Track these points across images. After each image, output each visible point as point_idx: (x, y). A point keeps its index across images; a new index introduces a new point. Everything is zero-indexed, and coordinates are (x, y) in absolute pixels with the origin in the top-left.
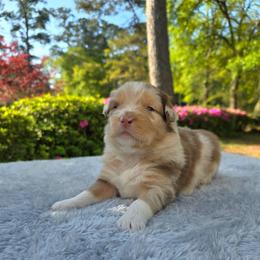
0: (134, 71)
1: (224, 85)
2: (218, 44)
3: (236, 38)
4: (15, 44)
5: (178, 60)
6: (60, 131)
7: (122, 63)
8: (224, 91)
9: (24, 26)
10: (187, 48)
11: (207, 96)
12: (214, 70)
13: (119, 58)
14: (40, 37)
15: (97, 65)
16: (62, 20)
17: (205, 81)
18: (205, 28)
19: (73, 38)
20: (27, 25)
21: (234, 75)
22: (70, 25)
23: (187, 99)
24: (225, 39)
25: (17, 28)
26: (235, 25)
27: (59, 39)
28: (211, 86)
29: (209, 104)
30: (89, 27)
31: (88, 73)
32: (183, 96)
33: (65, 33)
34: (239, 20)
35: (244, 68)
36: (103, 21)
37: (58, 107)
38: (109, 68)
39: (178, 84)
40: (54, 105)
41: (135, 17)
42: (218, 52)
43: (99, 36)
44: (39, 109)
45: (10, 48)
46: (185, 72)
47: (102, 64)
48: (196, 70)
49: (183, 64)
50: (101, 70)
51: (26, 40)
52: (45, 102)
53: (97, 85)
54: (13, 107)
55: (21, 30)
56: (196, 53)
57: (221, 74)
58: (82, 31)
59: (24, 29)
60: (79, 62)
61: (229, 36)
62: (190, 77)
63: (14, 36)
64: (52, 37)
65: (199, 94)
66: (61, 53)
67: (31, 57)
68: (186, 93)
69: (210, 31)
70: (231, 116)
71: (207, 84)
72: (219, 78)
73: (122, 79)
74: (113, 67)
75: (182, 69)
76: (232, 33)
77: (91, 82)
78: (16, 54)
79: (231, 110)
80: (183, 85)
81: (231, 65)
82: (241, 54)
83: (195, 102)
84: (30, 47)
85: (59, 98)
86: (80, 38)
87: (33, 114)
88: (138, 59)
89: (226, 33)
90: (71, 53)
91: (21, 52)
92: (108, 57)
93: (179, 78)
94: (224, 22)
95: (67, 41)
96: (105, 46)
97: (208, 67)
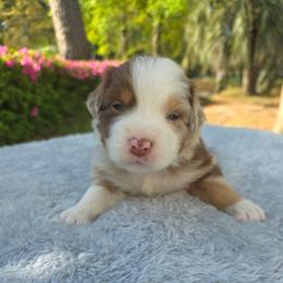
1: (144, 33)
8: (145, 42)
11: (126, 48)
12: (132, 13)
17: (122, 28)
21: (156, 23)
23: (102, 51)
28: (129, 35)
32: (97, 47)
35: (167, 13)
46: (97, 12)
49: (92, 2)
57: (141, 18)
62: (104, 20)
65: (115, 44)
68: (100, 43)
71: (125, 32)
72: (138, 24)
73: (9, 17)
75: (92, 9)
80: (96, 32)
83: (112, 56)
93: (90, 21)
97: (124, 8)
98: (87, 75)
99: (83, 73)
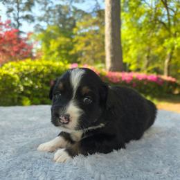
0: (94, 45)
1: (160, 58)
2: (159, 28)
3: (172, 23)
4: (9, 22)
5: (127, 38)
6: (37, 87)
7: (86, 39)
8: (160, 63)
9: (16, 9)
10: (134, 30)
11: (147, 66)
12: (154, 47)
13: (84, 35)
14: (27, 17)
15: (68, 40)
16: (43, 6)
17: (146, 55)
18: (149, 14)
19: (51, 19)
20: (19, 9)
21: (168, 52)
22: (50, 9)
23: (132, 67)
24: (163, 23)
25: (11, 10)
26: (172, 13)
27: (41, 19)
28: (151, 59)
29: (149, 72)
30: (63, 11)
31: (61, 45)
32: (130, 65)
33: (45, 15)
34: (175, 9)
35: (176, 46)
36: (74, 7)
37: (36, 69)
38: (76, 42)
39: (126, 56)
40: (33, 68)
41: (97, 5)
42: (158, 34)
43: (71, 18)
44: (22, 70)
45: (5, 25)
46: (132, 47)
47: (72, 39)
48: (140, 47)
49: (130, 42)
50: (71, 44)
51: (17, 20)
52: (27, 65)
53: (67, 54)
54: (4, 68)
55: (14, 12)
56: (141, 34)
57: (160, 49)
58: (58, 14)
59: (16, 11)
60: (55, 37)
61: (167, 22)
62: (136, 51)
63: (9, 16)
64: (36, 18)
65: (141, 64)
66: (42, 30)
67: (20, 32)
68: (132, 63)
69: (153, 18)
70: (164, 82)
71: (148, 57)
72: (157, 53)
74: (79, 42)
75: (130, 45)
76: (169, 19)
77: (63, 52)
78: (9, 30)
79: (165, 77)
80: (130, 57)
81: (167, 43)
82: (175, 36)
83: (138, 70)
84: (19, 24)
85: (37, 62)
86: (56, 19)
87: (18, 74)
88: (98, 37)
89: (165, 20)
90: (49, 30)
91: (13, 28)
92: (76, 34)
94: (164, 11)
95: (47, 21)
96: (74, 26)
97: (149, 44)
98: (119, 80)
99: (117, 79)
